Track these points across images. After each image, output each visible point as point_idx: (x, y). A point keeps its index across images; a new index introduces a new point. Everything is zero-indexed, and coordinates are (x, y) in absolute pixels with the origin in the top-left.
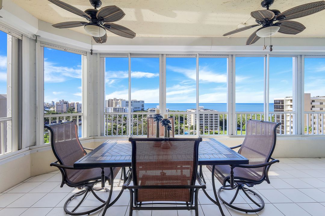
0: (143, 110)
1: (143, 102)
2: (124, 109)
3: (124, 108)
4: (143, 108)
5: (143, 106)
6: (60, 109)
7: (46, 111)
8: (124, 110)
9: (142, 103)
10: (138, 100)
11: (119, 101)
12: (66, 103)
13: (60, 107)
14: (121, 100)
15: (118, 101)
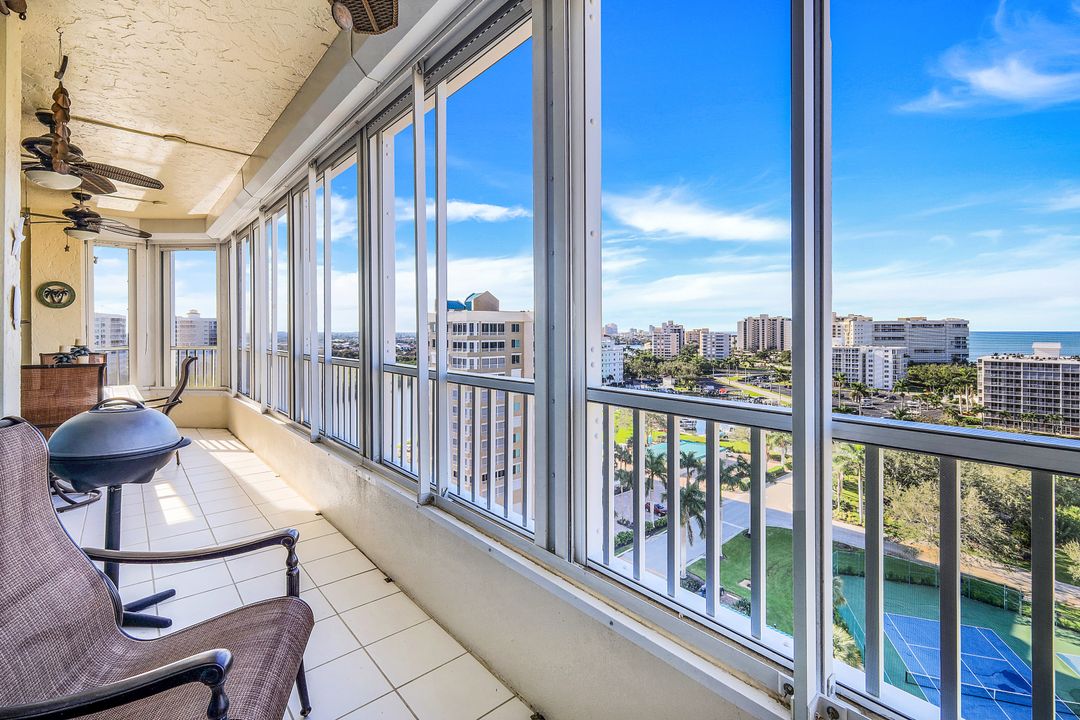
0: (958, 360)
1: (962, 325)
2: (860, 353)
3: (863, 349)
4: (961, 351)
5: (961, 342)
6: (662, 347)
7: (632, 350)
8: (860, 358)
9: (959, 332)
10: (933, 317)
11: (846, 322)
12: (678, 331)
13: (662, 341)
14: (855, 319)
15: (841, 323)
